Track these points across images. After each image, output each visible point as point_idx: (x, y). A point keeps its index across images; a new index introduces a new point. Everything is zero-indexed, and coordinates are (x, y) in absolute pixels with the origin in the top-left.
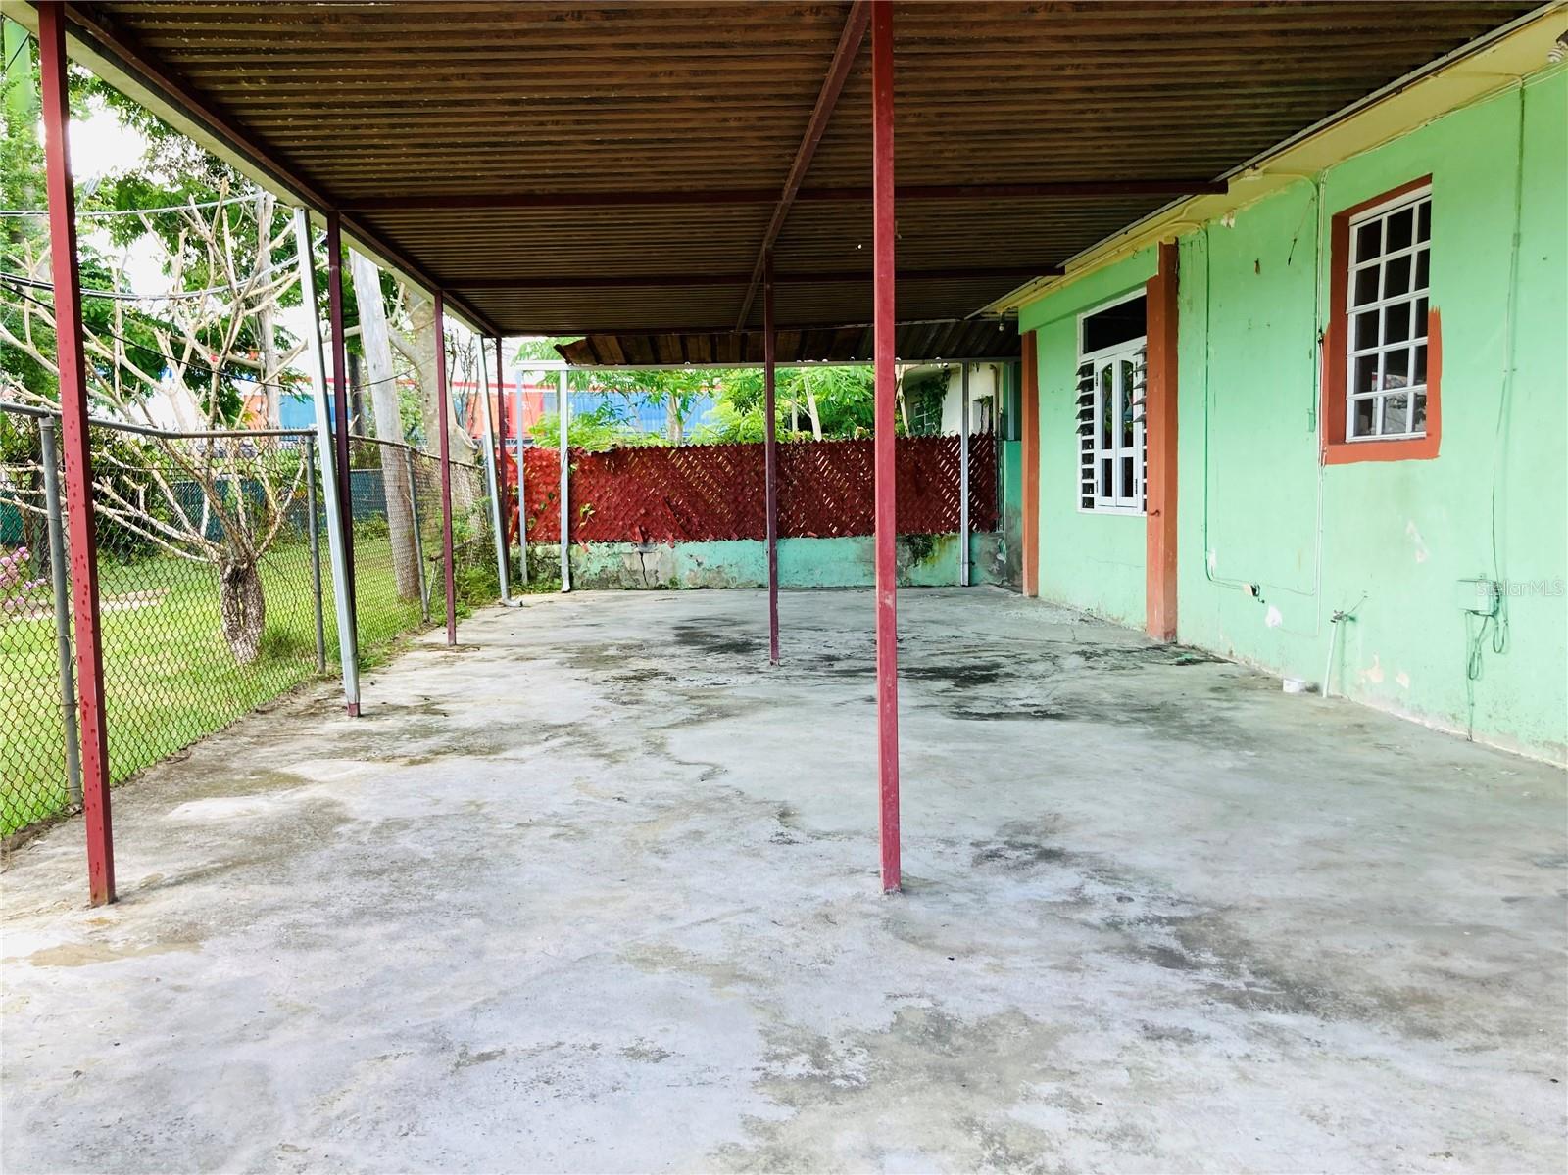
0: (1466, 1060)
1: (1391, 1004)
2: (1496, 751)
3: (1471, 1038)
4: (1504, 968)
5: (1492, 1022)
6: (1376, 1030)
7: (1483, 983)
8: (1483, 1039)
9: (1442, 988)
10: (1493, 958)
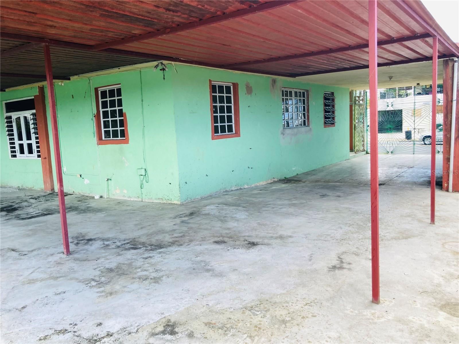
0: (188, 246)
1: (173, 243)
2: (148, 202)
3: (186, 244)
4: (182, 234)
5: (187, 241)
6: (174, 247)
7: (181, 237)
8: (188, 244)
9: (177, 239)
10: (180, 233)
